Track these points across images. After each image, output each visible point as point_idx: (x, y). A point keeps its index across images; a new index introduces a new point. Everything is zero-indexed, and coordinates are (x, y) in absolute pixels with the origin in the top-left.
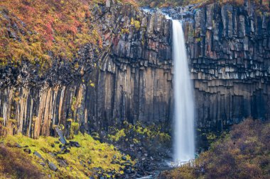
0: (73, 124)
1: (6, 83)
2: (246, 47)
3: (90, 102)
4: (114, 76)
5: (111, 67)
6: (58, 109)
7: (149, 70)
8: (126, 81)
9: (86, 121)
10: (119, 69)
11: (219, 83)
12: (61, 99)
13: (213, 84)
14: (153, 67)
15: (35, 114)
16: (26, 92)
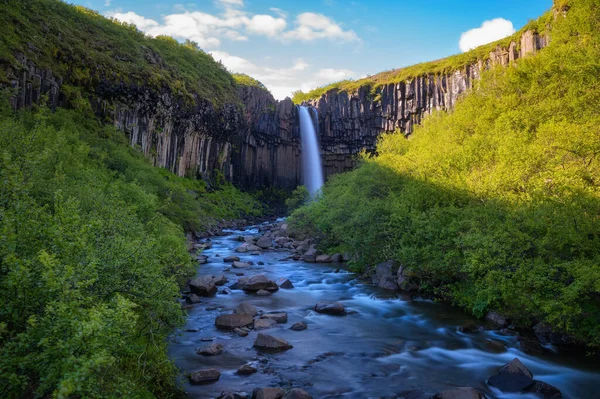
0: (220, 174)
1: (144, 108)
2: (356, 127)
3: (235, 158)
4: (254, 149)
5: (252, 142)
6: (205, 157)
7: (281, 147)
8: (263, 154)
9: (231, 175)
10: (258, 144)
11: (334, 158)
12: (209, 145)
13: (330, 158)
14: (285, 144)
15: (180, 153)
16: (169, 127)
